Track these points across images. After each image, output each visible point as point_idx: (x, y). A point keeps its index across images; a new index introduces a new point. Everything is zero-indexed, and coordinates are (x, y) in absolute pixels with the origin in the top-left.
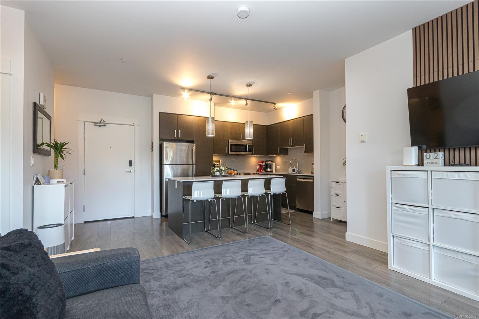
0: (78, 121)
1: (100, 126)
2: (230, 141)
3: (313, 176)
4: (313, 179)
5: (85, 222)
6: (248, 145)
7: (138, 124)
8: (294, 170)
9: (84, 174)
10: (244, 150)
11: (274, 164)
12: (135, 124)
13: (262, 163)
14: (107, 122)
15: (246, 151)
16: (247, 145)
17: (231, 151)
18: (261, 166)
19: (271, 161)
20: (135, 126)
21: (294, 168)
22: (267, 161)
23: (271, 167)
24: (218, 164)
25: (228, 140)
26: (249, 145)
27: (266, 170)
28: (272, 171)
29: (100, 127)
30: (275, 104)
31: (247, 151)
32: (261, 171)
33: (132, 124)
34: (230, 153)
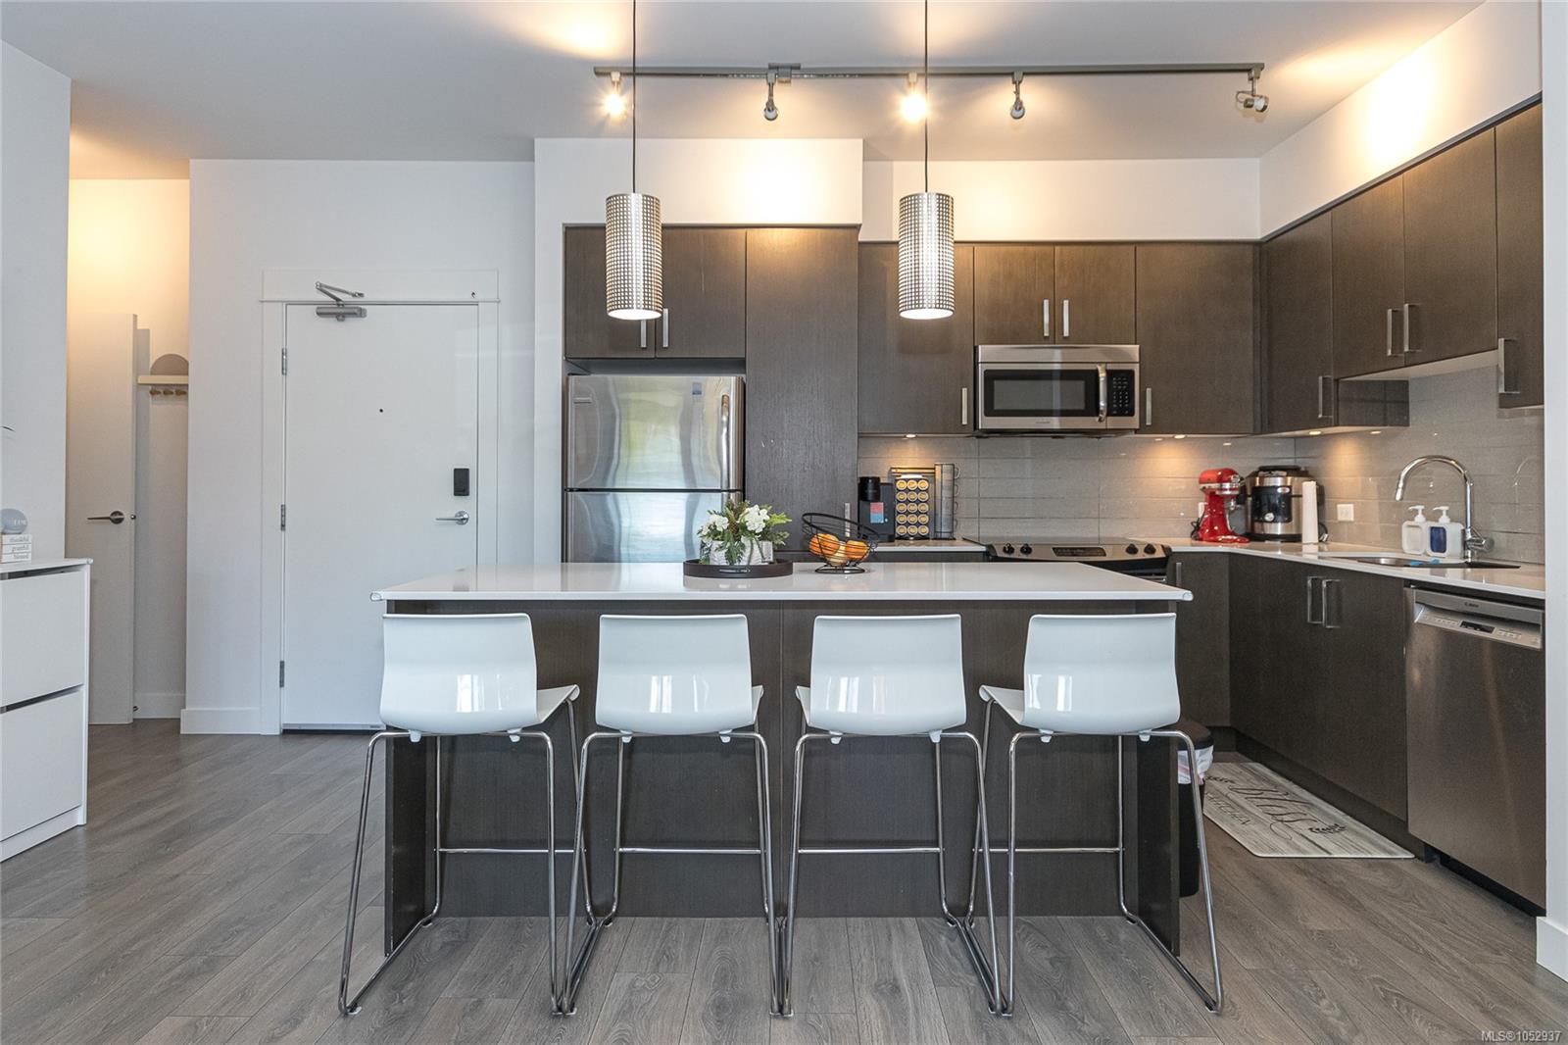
0: (262, 302)
1: (341, 317)
2: (985, 351)
3: (1539, 604)
4: (1538, 627)
5: (287, 732)
6: (1102, 375)
7: (493, 297)
8: (1438, 541)
9: (283, 526)
10: (1081, 406)
11: (1309, 489)
12: (478, 297)
13: (1220, 480)
14: (368, 297)
15: (1092, 409)
16: (1096, 372)
17: (990, 412)
18: (1215, 500)
19: (1294, 471)
20: (480, 304)
21: (1444, 521)
22: (1262, 469)
23: (1286, 507)
24: (924, 485)
25: (976, 349)
26: (1110, 374)
27: (1257, 525)
28: (1296, 538)
29: (341, 323)
30: (1251, 71)
31: (1096, 411)
32: (1213, 533)
33: (468, 297)
34: (985, 422)
